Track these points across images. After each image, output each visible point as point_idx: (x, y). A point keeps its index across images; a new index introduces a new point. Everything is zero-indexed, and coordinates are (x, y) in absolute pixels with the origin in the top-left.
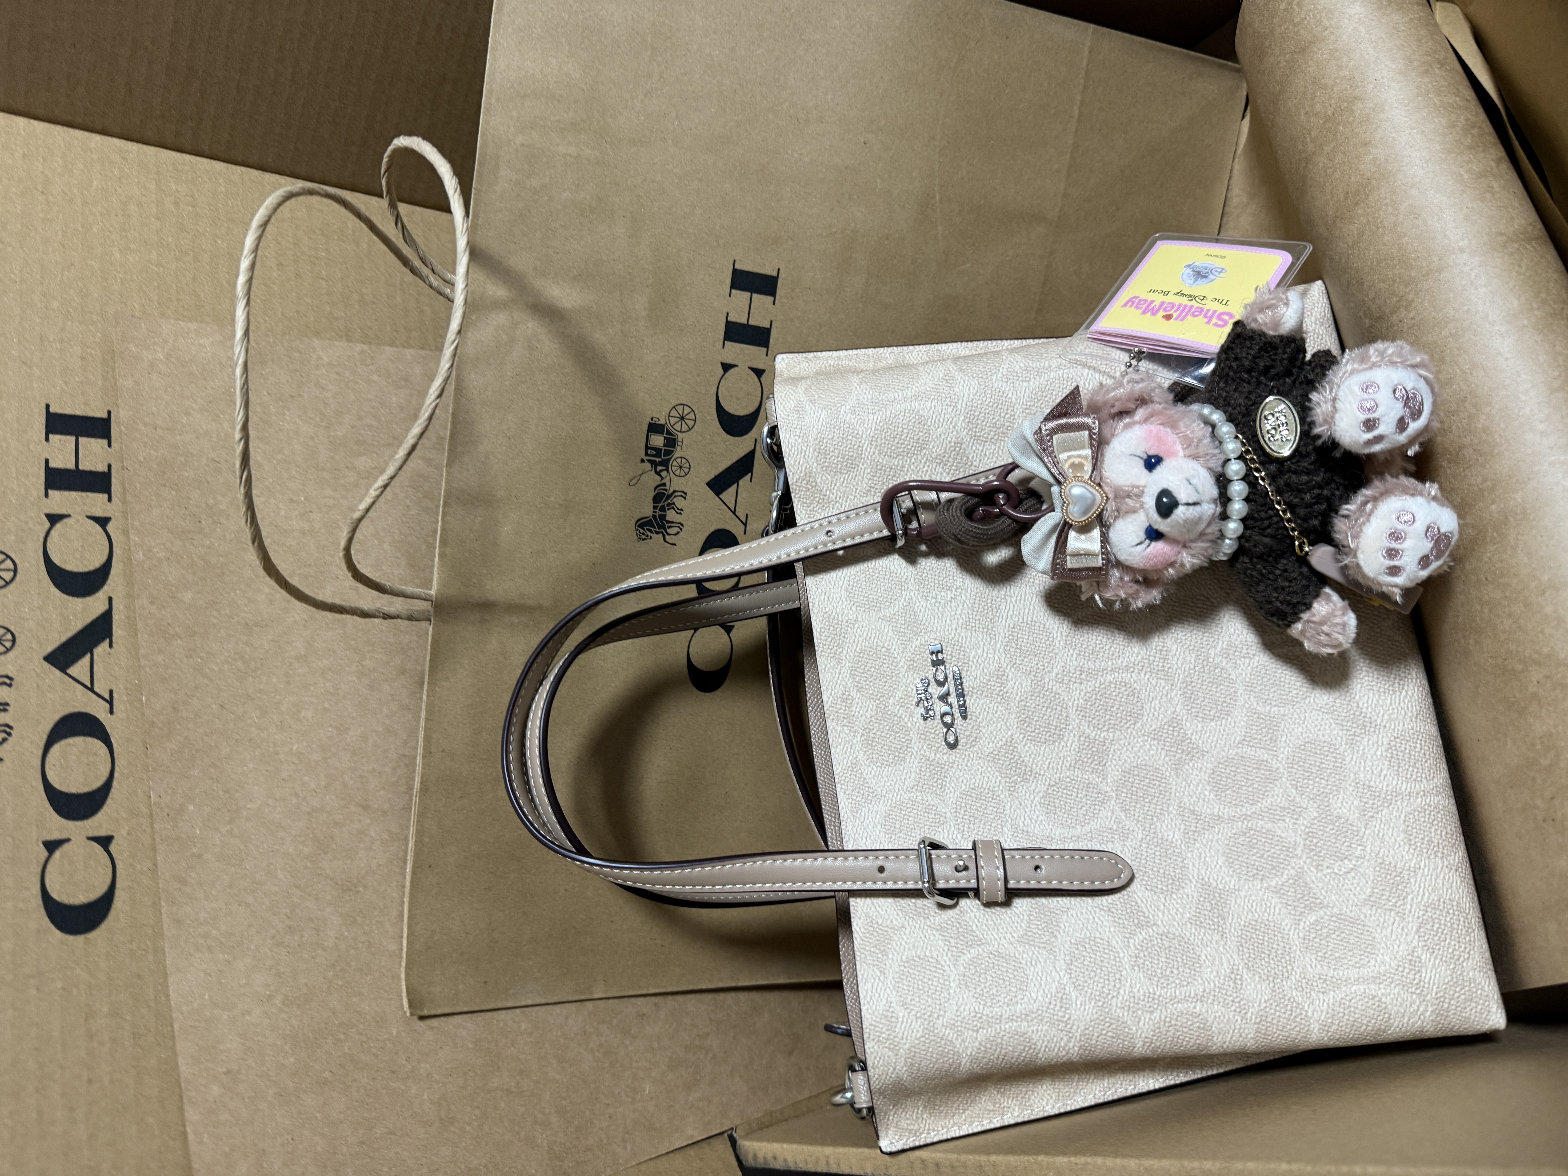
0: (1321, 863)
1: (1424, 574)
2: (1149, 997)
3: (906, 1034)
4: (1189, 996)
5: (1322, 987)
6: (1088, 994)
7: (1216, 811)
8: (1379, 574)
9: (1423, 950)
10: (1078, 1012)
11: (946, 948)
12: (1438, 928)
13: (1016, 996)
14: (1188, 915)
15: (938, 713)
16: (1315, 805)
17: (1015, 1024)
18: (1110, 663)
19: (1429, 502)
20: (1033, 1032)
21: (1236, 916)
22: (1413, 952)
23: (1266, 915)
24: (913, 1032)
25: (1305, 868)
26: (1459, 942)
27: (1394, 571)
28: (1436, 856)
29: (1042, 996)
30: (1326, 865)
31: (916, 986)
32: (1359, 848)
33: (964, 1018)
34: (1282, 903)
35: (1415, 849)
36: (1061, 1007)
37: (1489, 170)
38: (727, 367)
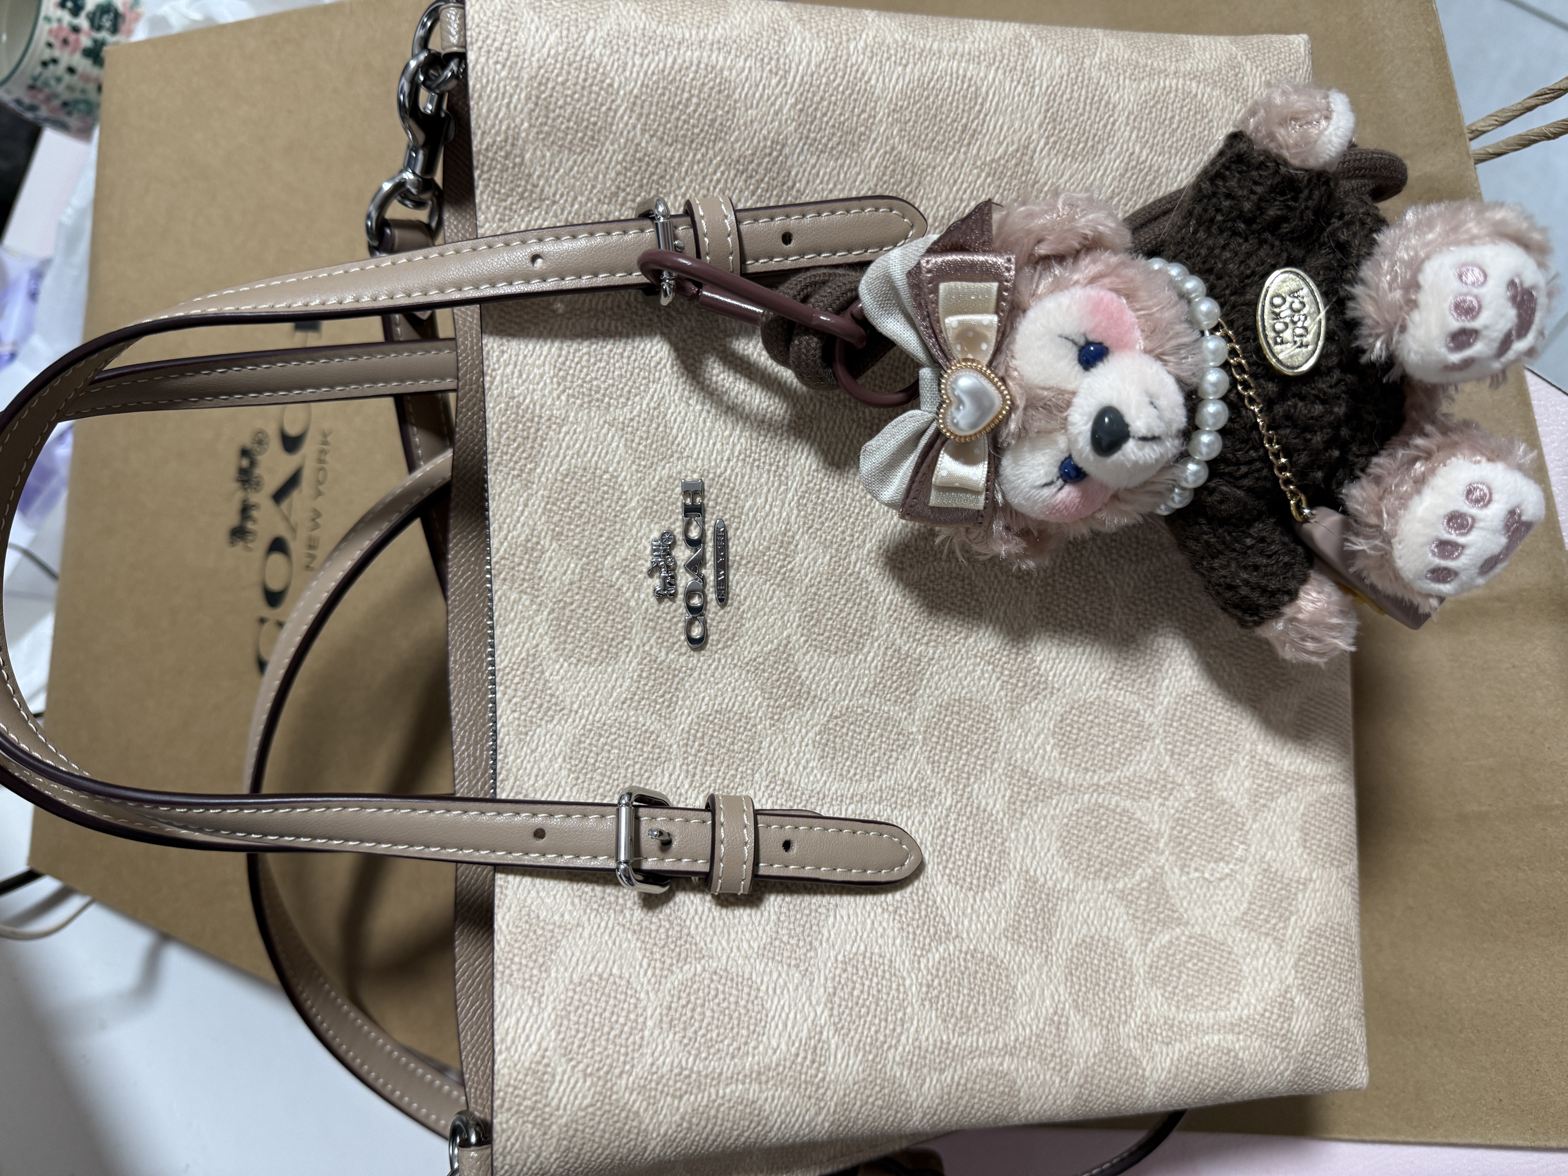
0: (1188, 862)
2: (941, 1048)
3: (565, 1100)
4: (996, 1047)
5: (1167, 1036)
6: (855, 1042)
7: (1057, 776)
8: (1419, 577)
9: (1298, 990)
10: (837, 1070)
13: (746, 1043)
14: (1004, 925)
15: (681, 590)
20: (766, 1099)
21: (1066, 929)
22: (1286, 992)
23: (1106, 929)
24: (576, 1097)
25: (1166, 868)
27: (1442, 575)
28: (1331, 865)
29: (785, 1043)
30: (1193, 865)
32: (1242, 847)
35: (1309, 854)
36: (813, 1062)
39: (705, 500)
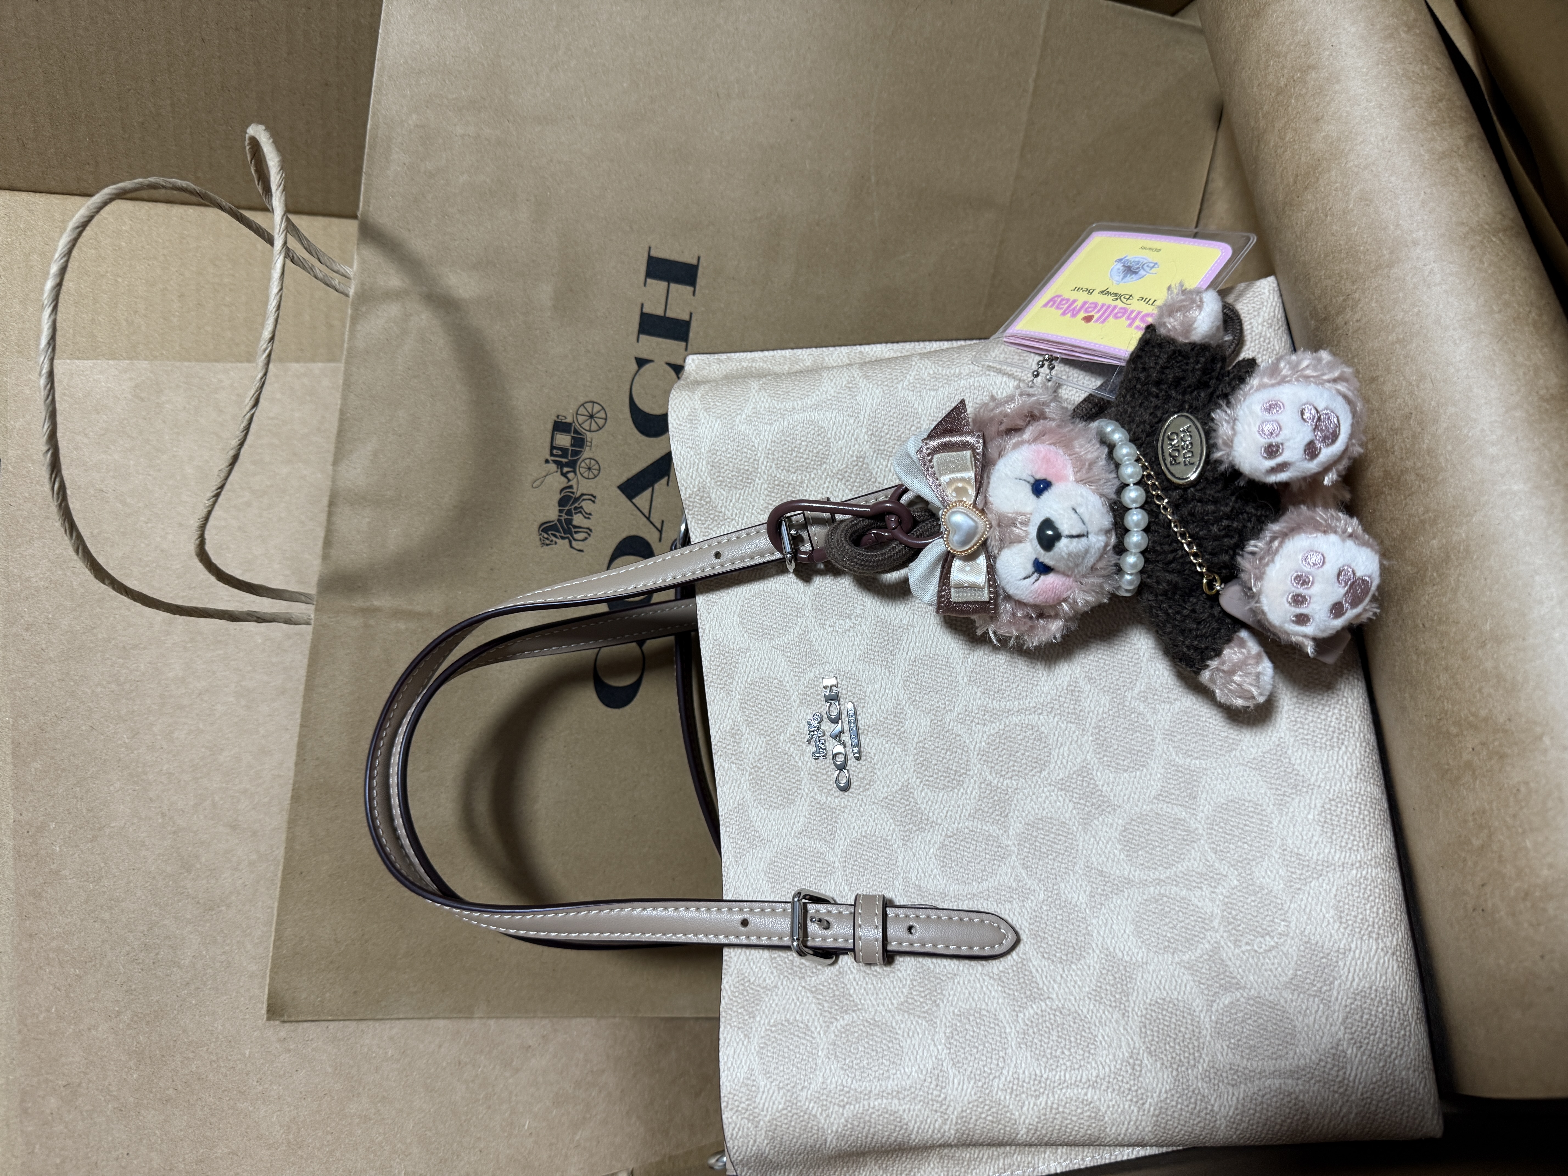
0: (1240, 938)
1: (1338, 623)
2: (1035, 1080)
3: (766, 1105)
4: (1081, 1081)
5: (1233, 1079)
6: (968, 1072)
7: (1126, 873)
8: (1285, 622)
9: (1349, 1044)
10: (955, 1092)
11: (818, 1012)
12: (1368, 1020)
13: (888, 1071)
14: (1087, 989)
15: (830, 753)
16: (1236, 873)
17: (885, 1101)
18: (1016, 703)
19: (1344, 540)
20: (904, 1111)
21: (1141, 992)
22: (1338, 1045)
23: (1176, 993)
24: (774, 1103)
25: (1222, 943)
26: (1391, 1036)
27: (1302, 619)
28: (1370, 937)
29: (916, 1071)
30: (1245, 940)
31: (781, 1053)
32: (1283, 923)
33: (830, 1091)
34: (1194, 981)
35: (1345, 928)
36: (937, 1086)
37: (1455, 149)
38: (641, 362)
39: (840, 690)
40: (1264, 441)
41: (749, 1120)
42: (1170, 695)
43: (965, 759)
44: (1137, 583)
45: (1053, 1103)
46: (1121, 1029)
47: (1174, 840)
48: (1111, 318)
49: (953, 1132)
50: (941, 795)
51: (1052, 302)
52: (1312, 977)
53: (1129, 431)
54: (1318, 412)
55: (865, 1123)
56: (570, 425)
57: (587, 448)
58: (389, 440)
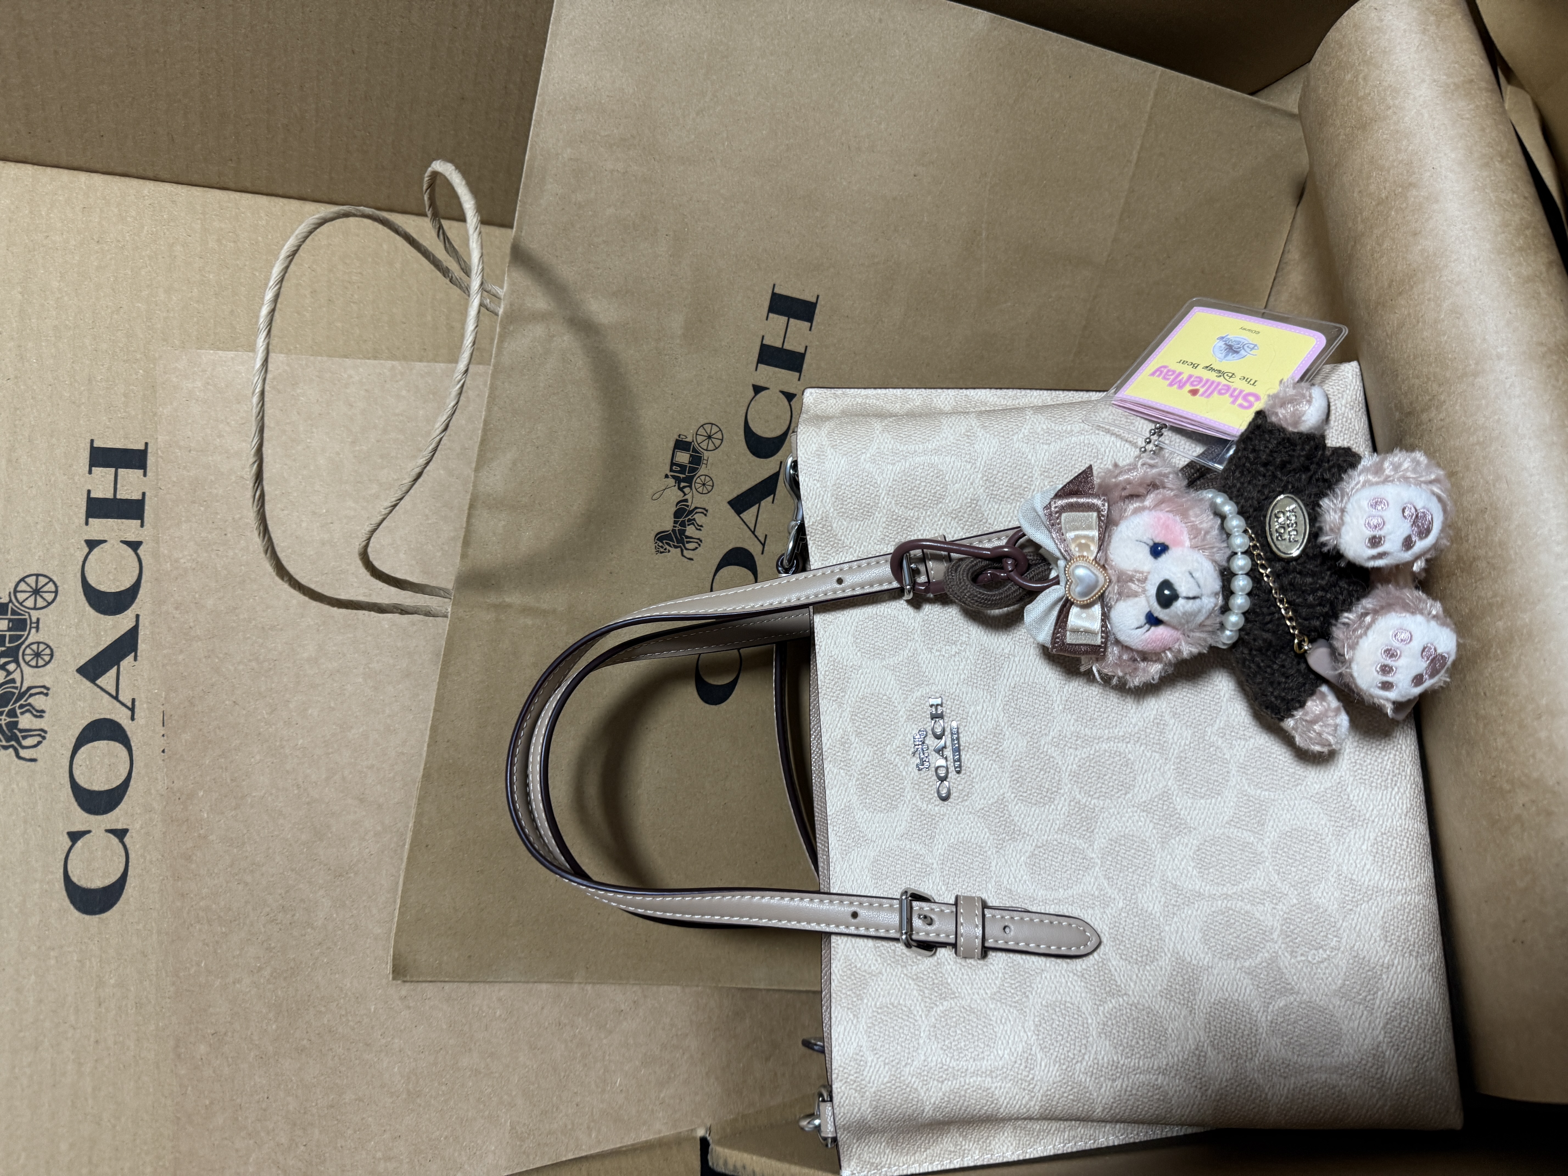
0: (1295, 949)
1: (1417, 691)
2: (1113, 1065)
3: (873, 1078)
4: (1152, 1068)
5: (1284, 1072)
6: (1054, 1057)
7: (1197, 887)
8: (1372, 687)
9: (1388, 1046)
10: (1042, 1073)
11: (920, 998)
12: (1405, 1026)
13: (983, 1052)
14: (1159, 988)
15: (933, 765)
16: (1296, 893)
17: (979, 1079)
18: (1106, 731)
19: (1428, 621)
20: (996, 1088)
21: (1206, 993)
22: (1378, 1047)
23: (1237, 995)
24: (880, 1077)
25: (1280, 953)
26: (1425, 1042)
27: (1387, 686)
28: (1411, 955)
29: (1008, 1054)
30: (1300, 952)
31: (887, 1033)
32: (1335, 939)
33: (931, 1068)
34: (1253, 984)
35: (1390, 946)
36: (1026, 1067)
37: (1538, 274)
38: (758, 389)
39: (944, 709)
40: (1369, 533)
41: (856, 1091)
42: (1246, 733)
43: (1057, 778)
44: (1235, 639)
45: (1127, 1086)
46: (1189, 1024)
47: (1242, 861)
48: (1215, 393)
49: (1037, 1108)
50: (1033, 809)
51: (1158, 372)
52: (1358, 987)
53: (1237, 503)
54: (1416, 510)
55: (960, 1097)
56: (690, 443)
57: (704, 466)
58: (528, 450)
